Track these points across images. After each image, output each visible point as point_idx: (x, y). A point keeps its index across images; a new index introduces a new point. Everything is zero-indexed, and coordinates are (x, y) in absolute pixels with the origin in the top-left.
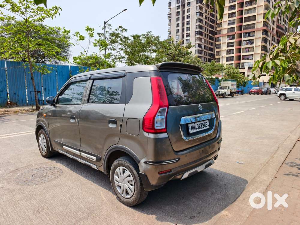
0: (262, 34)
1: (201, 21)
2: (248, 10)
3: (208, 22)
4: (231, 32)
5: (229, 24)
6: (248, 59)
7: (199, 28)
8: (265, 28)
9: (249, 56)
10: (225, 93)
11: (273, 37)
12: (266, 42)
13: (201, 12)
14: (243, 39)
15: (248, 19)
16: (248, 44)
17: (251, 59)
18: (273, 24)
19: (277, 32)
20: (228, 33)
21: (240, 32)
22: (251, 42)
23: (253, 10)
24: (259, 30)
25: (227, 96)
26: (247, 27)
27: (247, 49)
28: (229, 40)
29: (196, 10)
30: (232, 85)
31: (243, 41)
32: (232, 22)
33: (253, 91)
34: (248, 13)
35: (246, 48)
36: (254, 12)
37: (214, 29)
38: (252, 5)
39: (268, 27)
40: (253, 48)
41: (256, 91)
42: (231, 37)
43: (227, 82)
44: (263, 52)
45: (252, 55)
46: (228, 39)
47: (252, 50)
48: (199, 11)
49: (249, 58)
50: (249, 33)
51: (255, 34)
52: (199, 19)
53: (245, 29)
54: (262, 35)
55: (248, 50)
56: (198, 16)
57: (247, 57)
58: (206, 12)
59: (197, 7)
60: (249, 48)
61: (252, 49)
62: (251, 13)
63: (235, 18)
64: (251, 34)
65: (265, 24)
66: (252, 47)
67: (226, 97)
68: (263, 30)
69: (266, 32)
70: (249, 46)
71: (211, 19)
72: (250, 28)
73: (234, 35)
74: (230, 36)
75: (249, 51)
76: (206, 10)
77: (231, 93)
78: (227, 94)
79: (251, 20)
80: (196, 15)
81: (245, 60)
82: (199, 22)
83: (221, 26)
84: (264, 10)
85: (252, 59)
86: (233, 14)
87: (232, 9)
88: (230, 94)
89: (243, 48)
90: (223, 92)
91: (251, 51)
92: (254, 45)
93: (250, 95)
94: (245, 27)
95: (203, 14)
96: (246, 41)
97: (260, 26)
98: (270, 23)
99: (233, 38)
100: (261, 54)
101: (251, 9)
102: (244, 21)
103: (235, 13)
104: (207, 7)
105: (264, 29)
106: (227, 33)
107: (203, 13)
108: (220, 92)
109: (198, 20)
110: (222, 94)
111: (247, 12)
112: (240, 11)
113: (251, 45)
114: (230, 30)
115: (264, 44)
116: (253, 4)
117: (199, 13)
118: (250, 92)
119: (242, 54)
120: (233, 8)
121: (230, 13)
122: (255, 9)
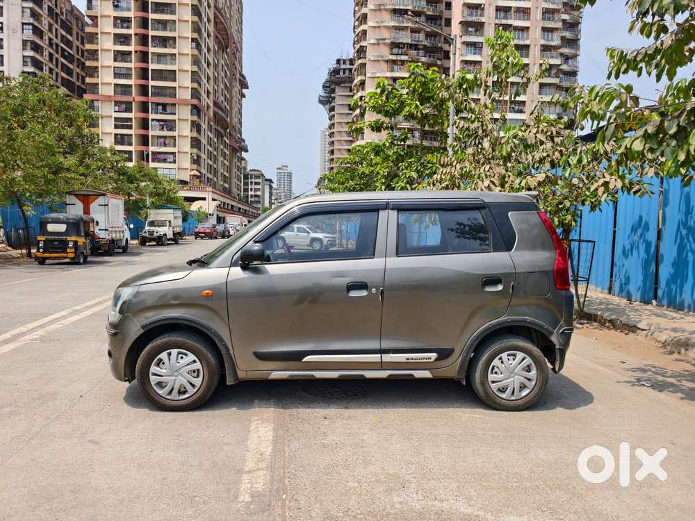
0: (191, 113)
1: (37, 48)
2: (159, 55)
3: (56, 55)
4: (121, 94)
5: (117, 75)
6: (164, 161)
7: (32, 66)
8: (195, 102)
9: (167, 156)
10: (165, 235)
11: (208, 123)
12: (199, 131)
13: (36, 24)
14: (151, 116)
15: (160, 75)
16: (163, 128)
17: (170, 162)
18: (208, 97)
19: (215, 114)
20: (115, 94)
21: (143, 99)
22: (170, 125)
23: (168, 58)
24: (184, 103)
25: (169, 242)
26: (159, 91)
27: (162, 140)
28: (118, 112)
29: (22, 17)
30: (175, 218)
31: (153, 120)
32: (124, 71)
33: (202, 231)
34: (159, 62)
35: (159, 137)
36: (172, 64)
37: (72, 77)
38: (166, 47)
39: (200, 100)
40: (175, 140)
41: (207, 231)
42: (124, 106)
43: (164, 210)
44: (195, 150)
45: (173, 153)
46: (117, 109)
47: (172, 143)
48: (31, 21)
49: (168, 160)
50: (164, 106)
51: (177, 111)
52: (33, 42)
53: (154, 94)
54: (191, 115)
55: (164, 141)
56: (29, 34)
57: (162, 157)
58: (50, 30)
59: (25, 10)
60: (165, 137)
61: (173, 141)
62: (166, 64)
63: (132, 65)
64: (169, 109)
65: (195, 94)
66: (172, 137)
67: (168, 244)
68: (192, 105)
69: (196, 110)
70: (166, 133)
71: (63, 50)
72: (165, 95)
73: (131, 102)
74: (122, 102)
75: (165, 145)
76: (50, 25)
77: (174, 234)
78: (168, 237)
79: (165, 79)
80: (23, 29)
81: (159, 162)
82: (32, 49)
83: (96, 74)
84: (192, 65)
85: (174, 162)
86: (125, 54)
87: (122, 43)
88: (172, 237)
89: (152, 136)
90: (162, 233)
91: (170, 146)
92: (175, 134)
93: (196, 238)
94: (153, 90)
95: (42, 32)
96: (158, 120)
97: (186, 95)
98: (203, 93)
99: (129, 110)
100: (191, 154)
101: (164, 55)
102: (152, 77)
103: (129, 53)
104: (52, 18)
105: (193, 103)
106: (112, 94)
107: (44, 30)
108: (155, 234)
109: (29, 44)
110: (159, 237)
111: (156, 58)
112: (141, 51)
113: (169, 132)
114: (119, 89)
115: (195, 135)
116: (168, 45)
117: (31, 27)
118: (196, 233)
119: (152, 149)
120: (123, 40)
121: (118, 51)
122: (174, 58)
